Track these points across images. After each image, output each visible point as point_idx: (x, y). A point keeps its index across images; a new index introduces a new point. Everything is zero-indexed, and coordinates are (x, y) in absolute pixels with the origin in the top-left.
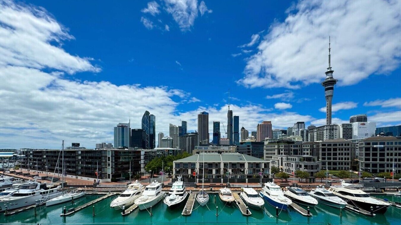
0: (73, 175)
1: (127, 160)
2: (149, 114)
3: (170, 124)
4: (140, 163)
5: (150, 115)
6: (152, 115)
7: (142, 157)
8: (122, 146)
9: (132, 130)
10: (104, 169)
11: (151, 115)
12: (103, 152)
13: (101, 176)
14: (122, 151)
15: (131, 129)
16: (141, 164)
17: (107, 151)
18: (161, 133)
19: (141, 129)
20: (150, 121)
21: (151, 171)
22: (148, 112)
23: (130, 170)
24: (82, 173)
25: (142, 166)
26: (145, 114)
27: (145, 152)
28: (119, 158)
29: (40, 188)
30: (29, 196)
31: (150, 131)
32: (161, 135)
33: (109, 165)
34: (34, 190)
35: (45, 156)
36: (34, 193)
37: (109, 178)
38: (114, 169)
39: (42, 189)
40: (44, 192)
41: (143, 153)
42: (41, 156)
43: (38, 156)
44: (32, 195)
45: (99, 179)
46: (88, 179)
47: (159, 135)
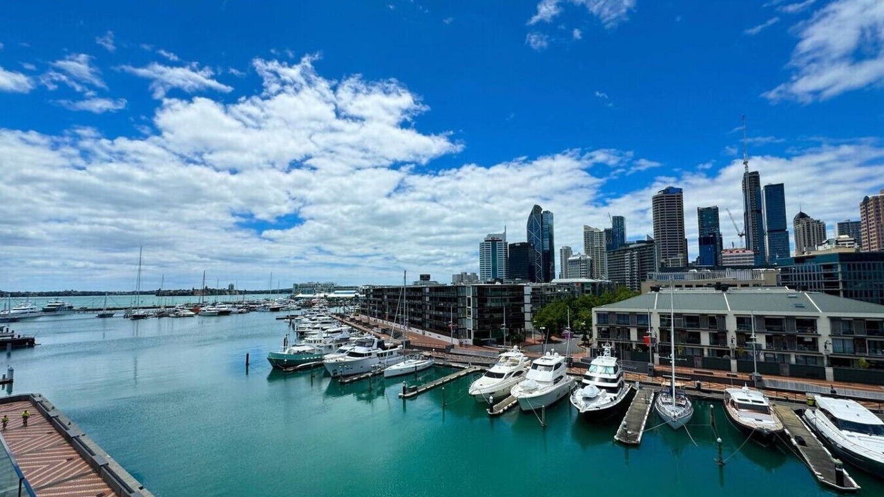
0: (419, 328)
1: (499, 304)
2: (542, 210)
3: (585, 226)
4: (522, 311)
5: (542, 212)
6: (547, 212)
7: (527, 299)
8: (492, 278)
9: (510, 245)
10: (461, 320)
12: (461, 289)
13: (458, 334)
14: (491, 287)
15: (508, 244)
16: (526, 314)
17: (467, 286)
18: (567, 247)
19: (526, 242)
20: (542, 225)
21: (544, 328)
22: (539, 207)
23: (504, 324)
24: (431, 326)
25: (528, 317)
26: (532, 211)
27: (533, 289)
28: (486, 301)
29: (378, 347)
30: (365, 358)
31: (543, 246)
32: (567, 251)
33: (469, 313)
34: (370, 348)
35: (386, 297)
36: (370, 354)
37: (470, 337)
38: (477, 321)
39: (379, 349)
40: (382, 354)
41: (528, 290)
42: (382, 297)
43: (378, 297)
44: (368, 357)
45: (453, 339)
46: (439, 337)
47: (561, 252)
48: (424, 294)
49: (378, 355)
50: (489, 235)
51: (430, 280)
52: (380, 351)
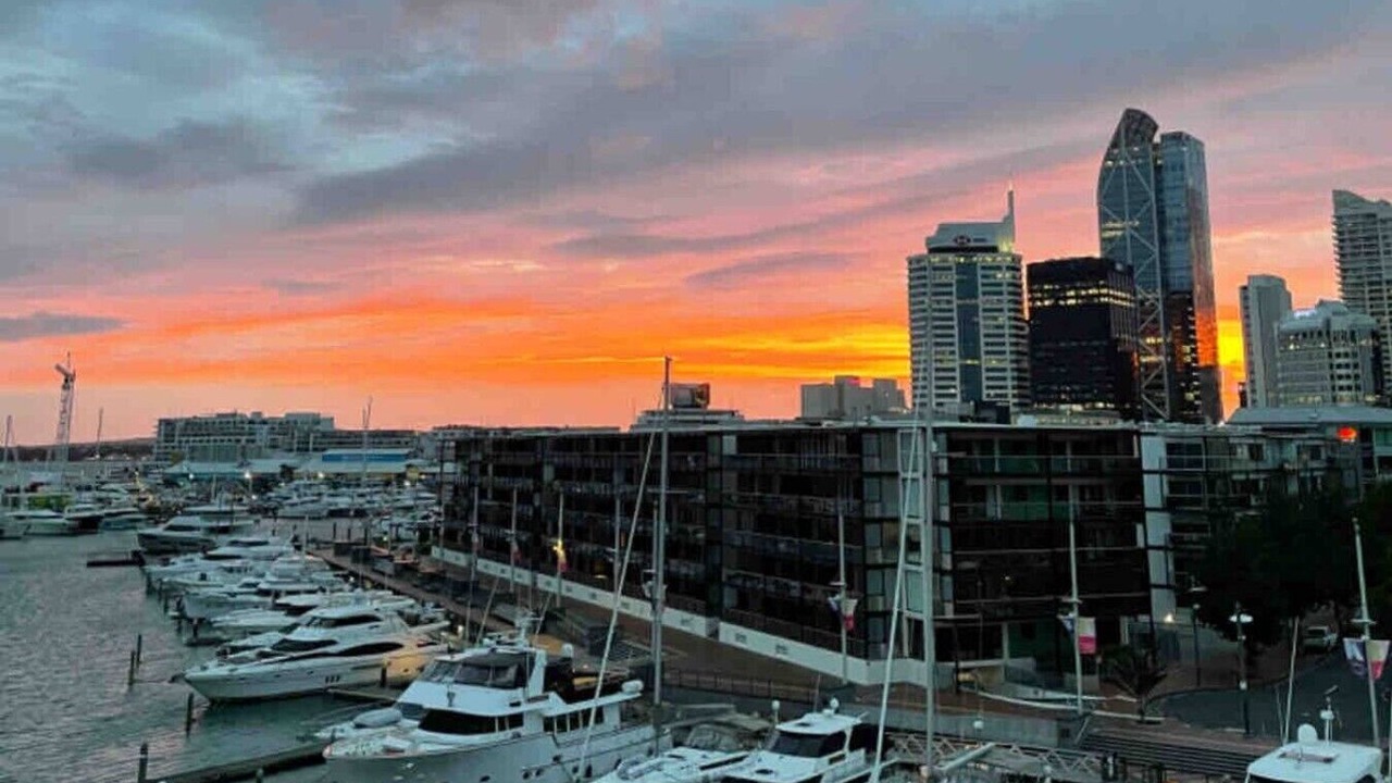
0: (695, 611)
1: (1037, 509)
2: (1155, 128)
3: (1337, 194)
4: (1141, 543)
5: (1157, 139)
6: (1178, 138)
7: (1154, 491)
8: (965, 400)
9: (1031, 267)
10: (878, 574)
11: (1163, 137)
12: (870, 443)
13: (866, 637)
14: (997, 438)
15: (1024, 264)
16: (1151, 553)
17: (893, 430)
18: (1269, 278)
19: (1097, 255)
20: (1159, 191)
21: (1246, 619)
22: (1144, 116)
23: (1075, 599)
24: (743, 602)
25: (1159, 568)
26: (1118, 134)
27: (1171, 448)
28: (980, 494)
29: (547, 687)
30: (497, 736)
31: (1165, 270)
32: (1264, 297)
33: (913, 546)
34: (518, 694)
35: (548, 473)
36: (516, 720)
37: (917, 653)
38: (948, 579)
39: (553, 695)
40: (561, 719)
41: (1152, 452)
42: (535, 472)
43: (515, 471)
44: (509, 733)
45: (851, 660)
46: (779, 648)
47: (1245, 298)
48: (714, 461)
49: (548, 724)
50: (943, 228)
51: (710, 407)
52: (556, 706)
